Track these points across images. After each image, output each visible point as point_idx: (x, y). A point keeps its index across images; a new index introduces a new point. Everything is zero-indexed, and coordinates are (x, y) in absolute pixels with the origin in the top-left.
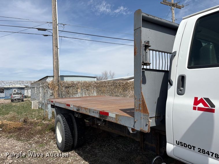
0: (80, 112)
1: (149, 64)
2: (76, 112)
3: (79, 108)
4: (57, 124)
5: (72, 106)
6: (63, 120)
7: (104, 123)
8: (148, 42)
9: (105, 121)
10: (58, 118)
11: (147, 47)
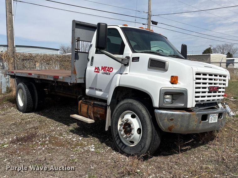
0: (40, 78)
1: (80, 50)
2: (37, 79)
3: (39, 76)
4: (19, 91)
5: (34, 75)
6: (25, 87)
7: (56, 84)
8: (79, 38)
9: (57, 82)
10: (20, 86)
11: (78, 40)
